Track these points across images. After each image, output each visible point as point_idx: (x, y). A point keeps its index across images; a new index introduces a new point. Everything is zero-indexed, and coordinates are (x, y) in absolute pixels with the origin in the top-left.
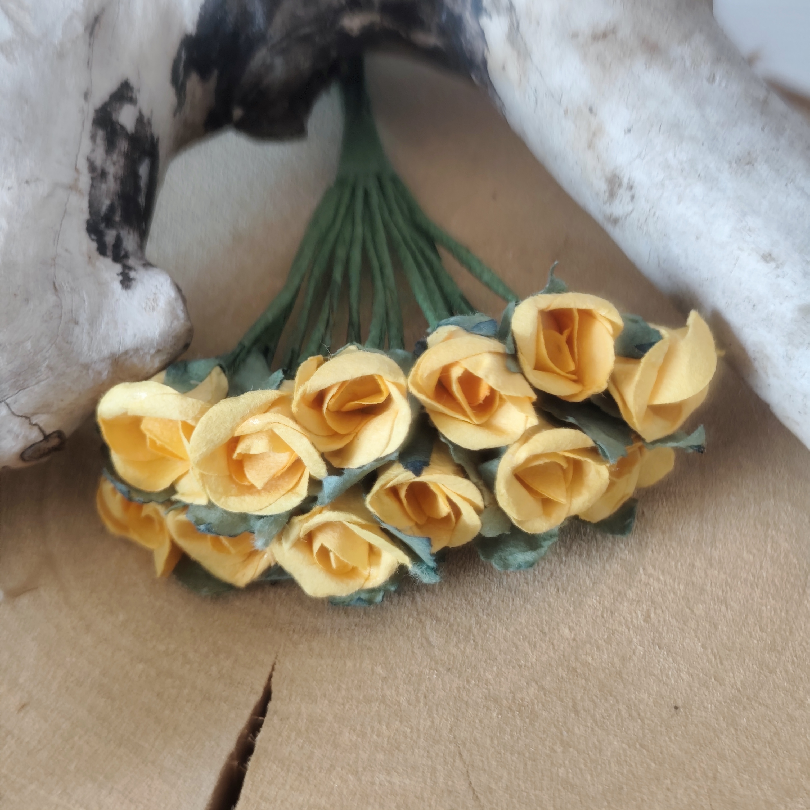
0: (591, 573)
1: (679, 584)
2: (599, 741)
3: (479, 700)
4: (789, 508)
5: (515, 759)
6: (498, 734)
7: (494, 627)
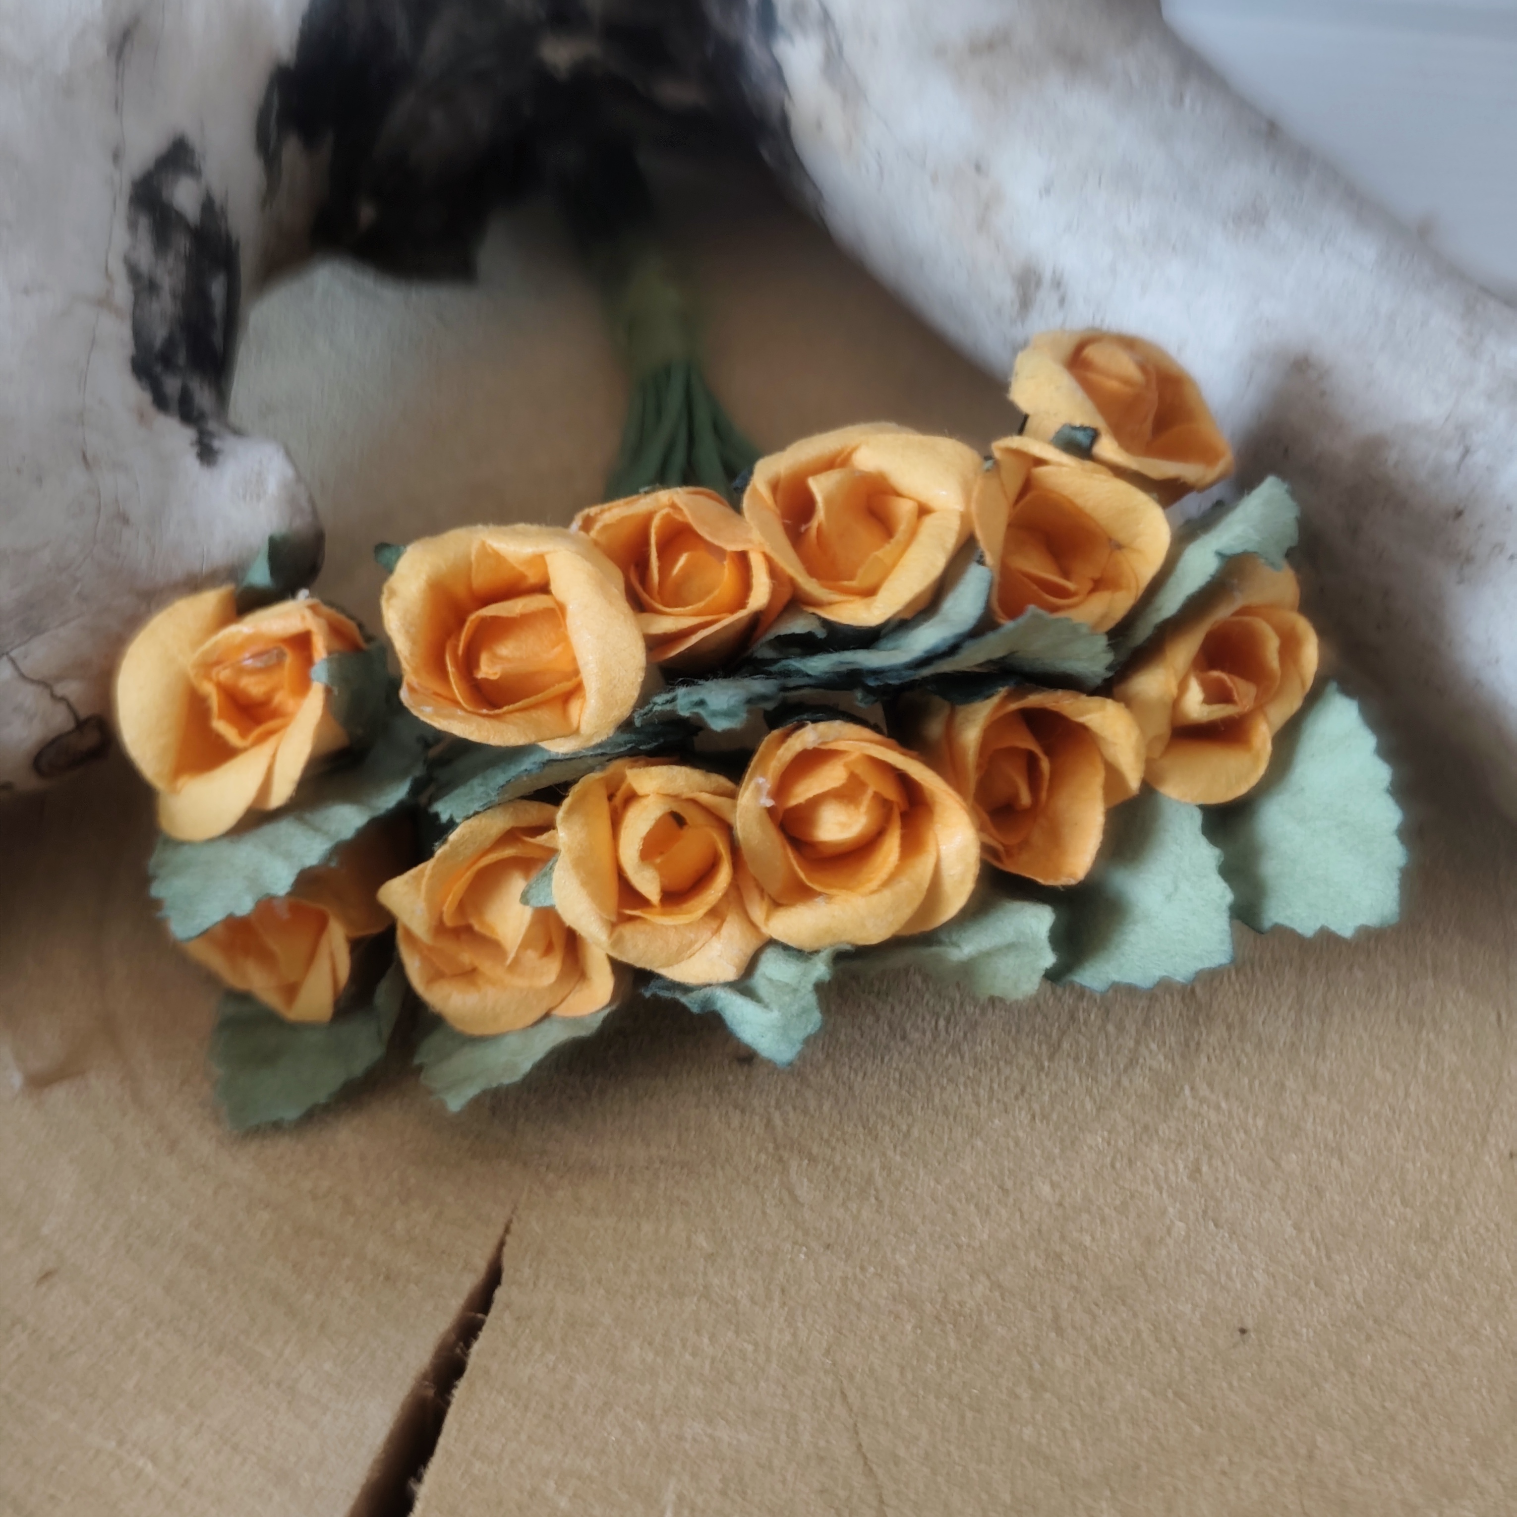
0: (1095, 1090)
1: (1255, 1116)
2: (1099, 1384)
3: (882, 1302)
4: (1461, 994)
5: (943, 1407)
6: (915, 1363)
7: (914, 1175)
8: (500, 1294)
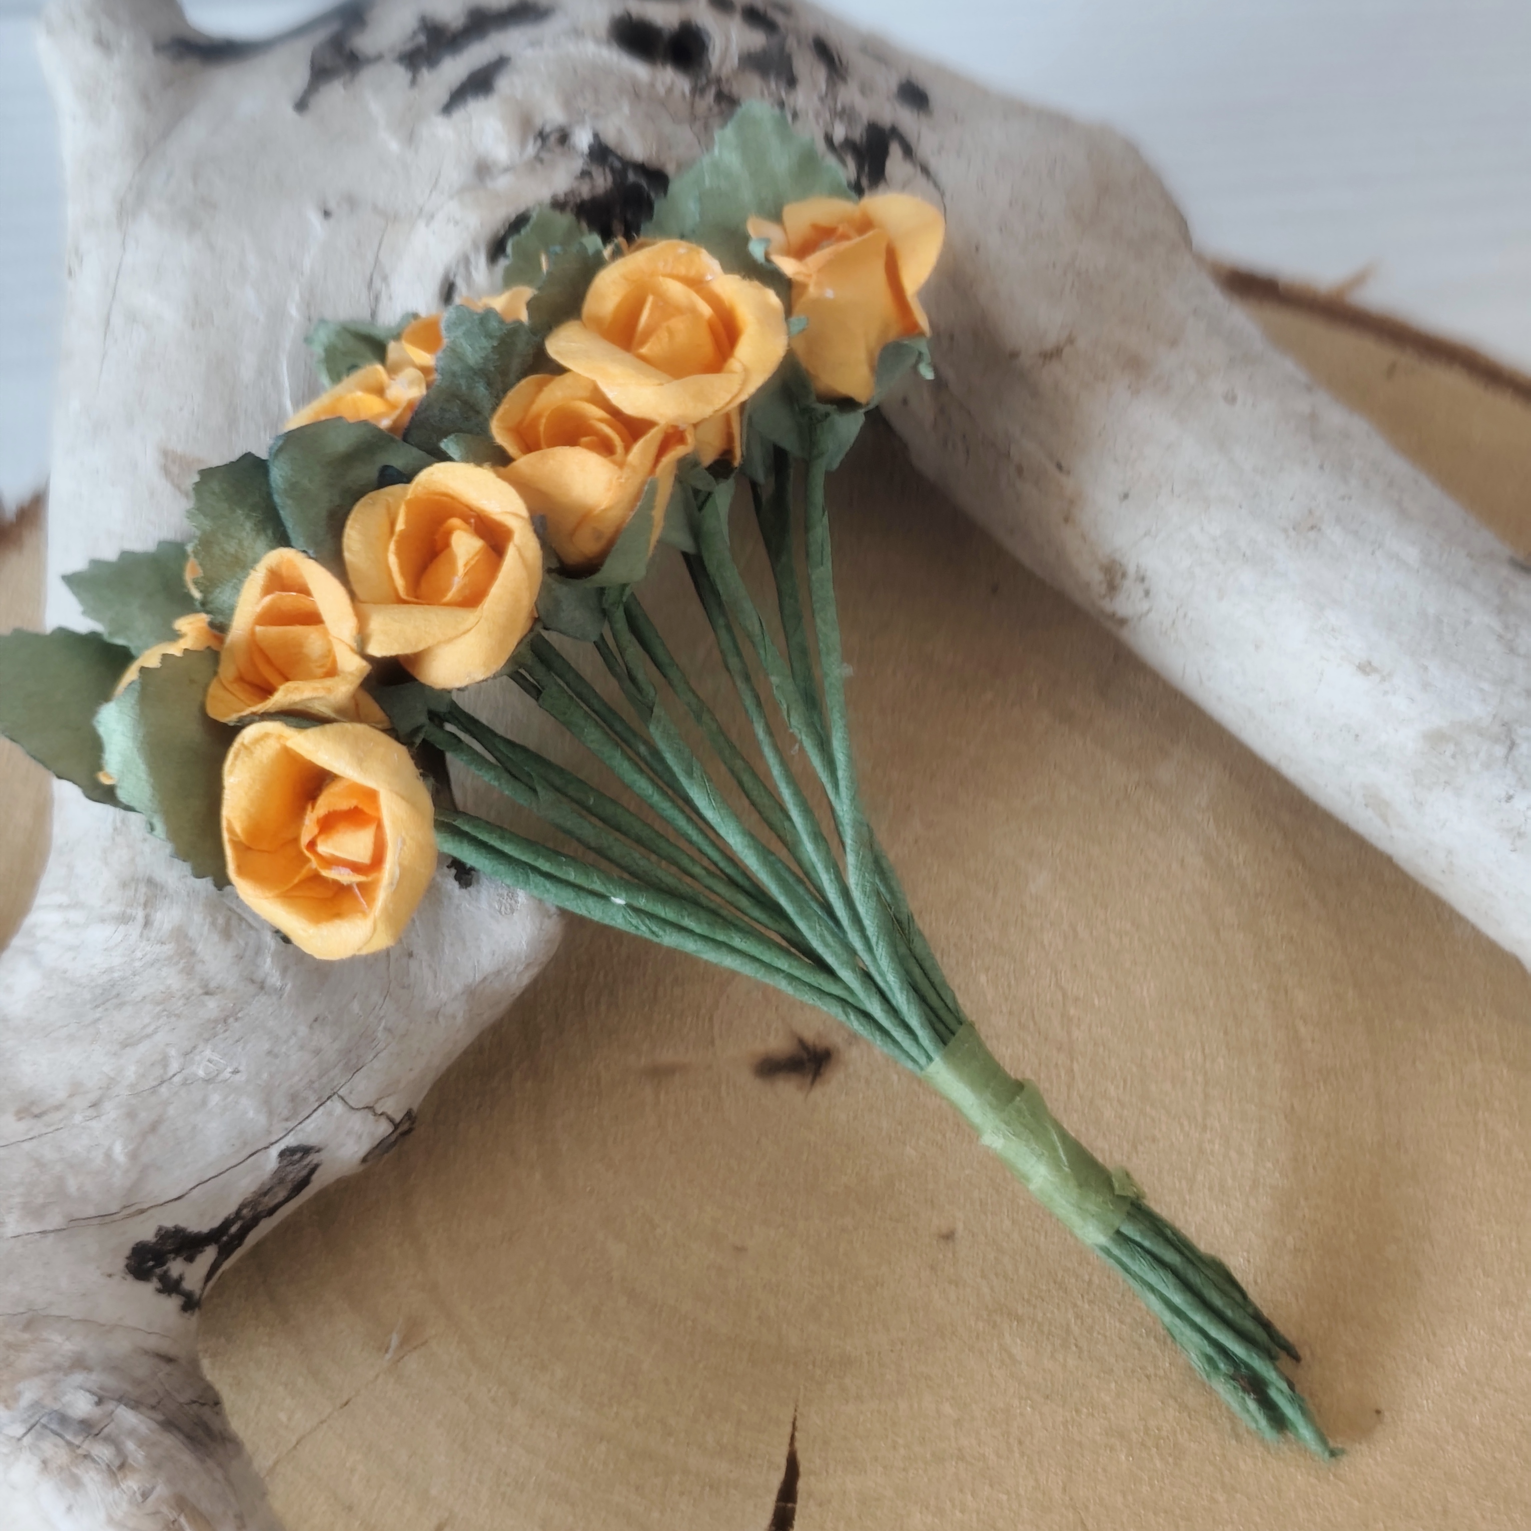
2: (1275, 1477)
3: (1098, 1438)
4: (1505, 1072)
5: (1161, 1521)
6: (1133, 1486)
7: (1102, 1319)
8: (801, 1485)
